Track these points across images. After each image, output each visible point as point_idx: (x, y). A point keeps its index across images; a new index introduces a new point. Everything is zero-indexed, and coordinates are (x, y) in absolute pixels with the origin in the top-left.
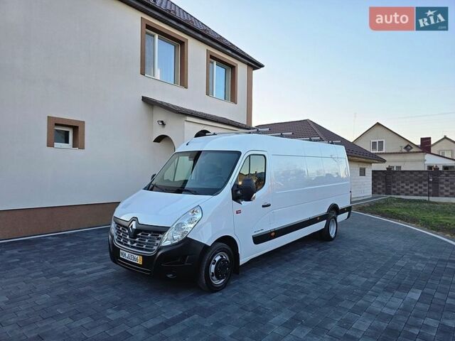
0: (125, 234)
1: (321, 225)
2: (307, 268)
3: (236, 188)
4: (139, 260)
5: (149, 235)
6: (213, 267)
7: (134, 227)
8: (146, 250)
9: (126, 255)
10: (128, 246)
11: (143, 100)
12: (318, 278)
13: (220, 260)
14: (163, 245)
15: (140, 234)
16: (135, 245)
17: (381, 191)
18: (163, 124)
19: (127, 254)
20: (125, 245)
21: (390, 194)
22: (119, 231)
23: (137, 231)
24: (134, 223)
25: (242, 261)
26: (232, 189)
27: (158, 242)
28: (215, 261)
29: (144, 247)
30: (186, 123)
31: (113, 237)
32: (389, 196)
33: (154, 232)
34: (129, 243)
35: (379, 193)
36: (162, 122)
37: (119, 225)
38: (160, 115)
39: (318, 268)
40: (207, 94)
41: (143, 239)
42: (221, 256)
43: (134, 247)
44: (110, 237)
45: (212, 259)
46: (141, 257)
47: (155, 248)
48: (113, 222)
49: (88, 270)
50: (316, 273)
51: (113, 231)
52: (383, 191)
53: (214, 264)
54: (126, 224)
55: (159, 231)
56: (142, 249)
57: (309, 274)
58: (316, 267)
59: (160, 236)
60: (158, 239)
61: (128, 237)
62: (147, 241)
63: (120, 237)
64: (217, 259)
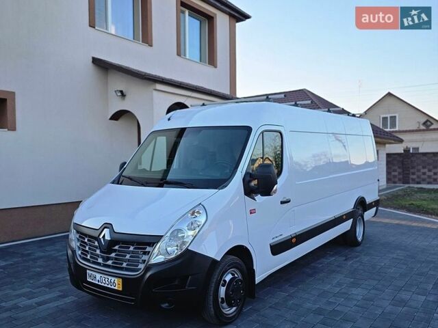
0: (93, 248)
1: (346, 226)
2: (339, 284)
3: (248, 178)
4: (117, 284)
5: (132, 248)
6: (223, 290)
7: (108, 238)
8: (127, 269)
9: (96, 277)
10: (99, 264)
11: (93, 62)
12: (360, 298)
13: (231, 280)
14: (153, 261)
15: (116, 247)
16: (110, 262)
17: (397, 180)
18: (123, 95)
19: (98, 276)
20: (94, 263)
21: (408, 183)
22: (83, 244)
23: (113, 242)
24: (106, 232)
25: (258, 279)
26: (244, 180)
27: (145, 257)
28: (225, 281)
29: (124, 265)
30: (155, 93)
31: (74, 252)
32: (407, 185)
33: (139, 243)
34: (100, 260)
35: (395, 183)
36: (121, 92)
37: (82, 235)
38: (118, 83)
39: (355, 285)
40: (179, 54)
41: (121, 254)
42: (233, 274)
43: (108, 266)
44: (70, 252)
45: (221, 279)
46: (121, 280)
47: (142, 266)
48: (73, 231)
49: (36, 300)
50: (354, 291)
51: (75, 244)
52: (399, 180)
53: (223, 286)
54: (95, 234)
55: (146, 242)
56: (122, 269)
57: (344, 293)
58: (352, 283)
59: (148, 249)
60: (145, 253)
61: (98, 252)
62: (128, 257)
63: (85, 252)
64: (228, 278)
